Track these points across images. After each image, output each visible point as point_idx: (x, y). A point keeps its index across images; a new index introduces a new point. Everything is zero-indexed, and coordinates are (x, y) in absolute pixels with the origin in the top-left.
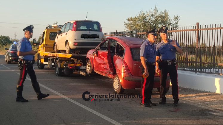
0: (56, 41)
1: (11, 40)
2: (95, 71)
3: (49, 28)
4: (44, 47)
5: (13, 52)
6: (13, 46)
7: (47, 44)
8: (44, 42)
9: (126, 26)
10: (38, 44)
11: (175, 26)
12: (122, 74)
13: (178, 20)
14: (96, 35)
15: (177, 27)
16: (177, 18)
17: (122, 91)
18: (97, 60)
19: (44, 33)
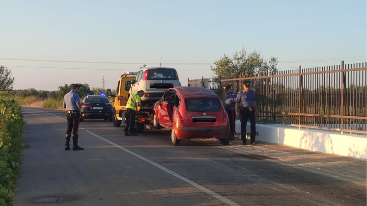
0: (130, 92)
1: (91, 89)
2: (161, 124)
3: (124, 76)
4: (118, 99)
5: (86, 106)
6: (86, 99)
7: (122, 95)
8: (119, 94)
9: (214, 72)
10: (113, 96)
11: (273, 70)
12: (177, 125)
13: (275, 62)
14: (171, 84)
15: (275, 71)
16: (273, 60)
17: (178, 142)
18: (161, 113)
19: (119, 81)
